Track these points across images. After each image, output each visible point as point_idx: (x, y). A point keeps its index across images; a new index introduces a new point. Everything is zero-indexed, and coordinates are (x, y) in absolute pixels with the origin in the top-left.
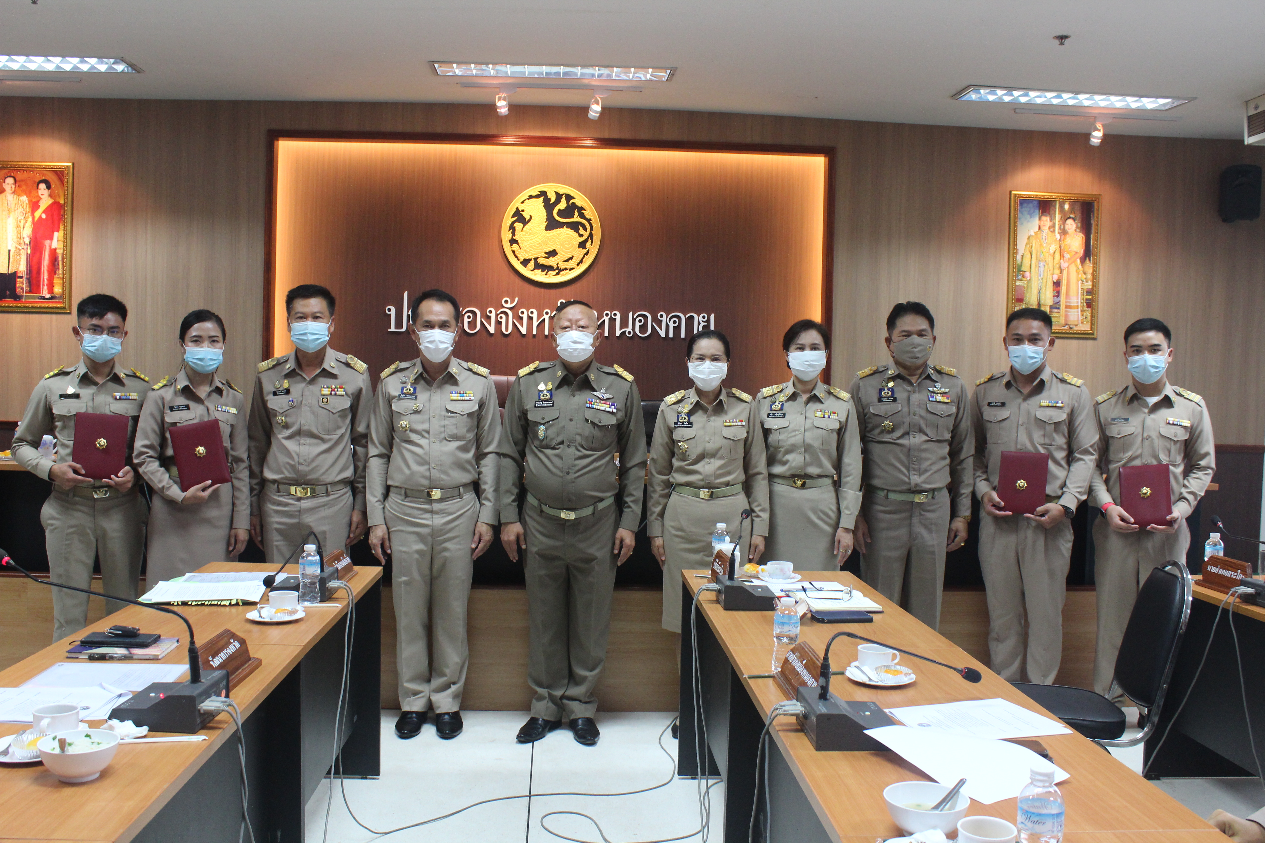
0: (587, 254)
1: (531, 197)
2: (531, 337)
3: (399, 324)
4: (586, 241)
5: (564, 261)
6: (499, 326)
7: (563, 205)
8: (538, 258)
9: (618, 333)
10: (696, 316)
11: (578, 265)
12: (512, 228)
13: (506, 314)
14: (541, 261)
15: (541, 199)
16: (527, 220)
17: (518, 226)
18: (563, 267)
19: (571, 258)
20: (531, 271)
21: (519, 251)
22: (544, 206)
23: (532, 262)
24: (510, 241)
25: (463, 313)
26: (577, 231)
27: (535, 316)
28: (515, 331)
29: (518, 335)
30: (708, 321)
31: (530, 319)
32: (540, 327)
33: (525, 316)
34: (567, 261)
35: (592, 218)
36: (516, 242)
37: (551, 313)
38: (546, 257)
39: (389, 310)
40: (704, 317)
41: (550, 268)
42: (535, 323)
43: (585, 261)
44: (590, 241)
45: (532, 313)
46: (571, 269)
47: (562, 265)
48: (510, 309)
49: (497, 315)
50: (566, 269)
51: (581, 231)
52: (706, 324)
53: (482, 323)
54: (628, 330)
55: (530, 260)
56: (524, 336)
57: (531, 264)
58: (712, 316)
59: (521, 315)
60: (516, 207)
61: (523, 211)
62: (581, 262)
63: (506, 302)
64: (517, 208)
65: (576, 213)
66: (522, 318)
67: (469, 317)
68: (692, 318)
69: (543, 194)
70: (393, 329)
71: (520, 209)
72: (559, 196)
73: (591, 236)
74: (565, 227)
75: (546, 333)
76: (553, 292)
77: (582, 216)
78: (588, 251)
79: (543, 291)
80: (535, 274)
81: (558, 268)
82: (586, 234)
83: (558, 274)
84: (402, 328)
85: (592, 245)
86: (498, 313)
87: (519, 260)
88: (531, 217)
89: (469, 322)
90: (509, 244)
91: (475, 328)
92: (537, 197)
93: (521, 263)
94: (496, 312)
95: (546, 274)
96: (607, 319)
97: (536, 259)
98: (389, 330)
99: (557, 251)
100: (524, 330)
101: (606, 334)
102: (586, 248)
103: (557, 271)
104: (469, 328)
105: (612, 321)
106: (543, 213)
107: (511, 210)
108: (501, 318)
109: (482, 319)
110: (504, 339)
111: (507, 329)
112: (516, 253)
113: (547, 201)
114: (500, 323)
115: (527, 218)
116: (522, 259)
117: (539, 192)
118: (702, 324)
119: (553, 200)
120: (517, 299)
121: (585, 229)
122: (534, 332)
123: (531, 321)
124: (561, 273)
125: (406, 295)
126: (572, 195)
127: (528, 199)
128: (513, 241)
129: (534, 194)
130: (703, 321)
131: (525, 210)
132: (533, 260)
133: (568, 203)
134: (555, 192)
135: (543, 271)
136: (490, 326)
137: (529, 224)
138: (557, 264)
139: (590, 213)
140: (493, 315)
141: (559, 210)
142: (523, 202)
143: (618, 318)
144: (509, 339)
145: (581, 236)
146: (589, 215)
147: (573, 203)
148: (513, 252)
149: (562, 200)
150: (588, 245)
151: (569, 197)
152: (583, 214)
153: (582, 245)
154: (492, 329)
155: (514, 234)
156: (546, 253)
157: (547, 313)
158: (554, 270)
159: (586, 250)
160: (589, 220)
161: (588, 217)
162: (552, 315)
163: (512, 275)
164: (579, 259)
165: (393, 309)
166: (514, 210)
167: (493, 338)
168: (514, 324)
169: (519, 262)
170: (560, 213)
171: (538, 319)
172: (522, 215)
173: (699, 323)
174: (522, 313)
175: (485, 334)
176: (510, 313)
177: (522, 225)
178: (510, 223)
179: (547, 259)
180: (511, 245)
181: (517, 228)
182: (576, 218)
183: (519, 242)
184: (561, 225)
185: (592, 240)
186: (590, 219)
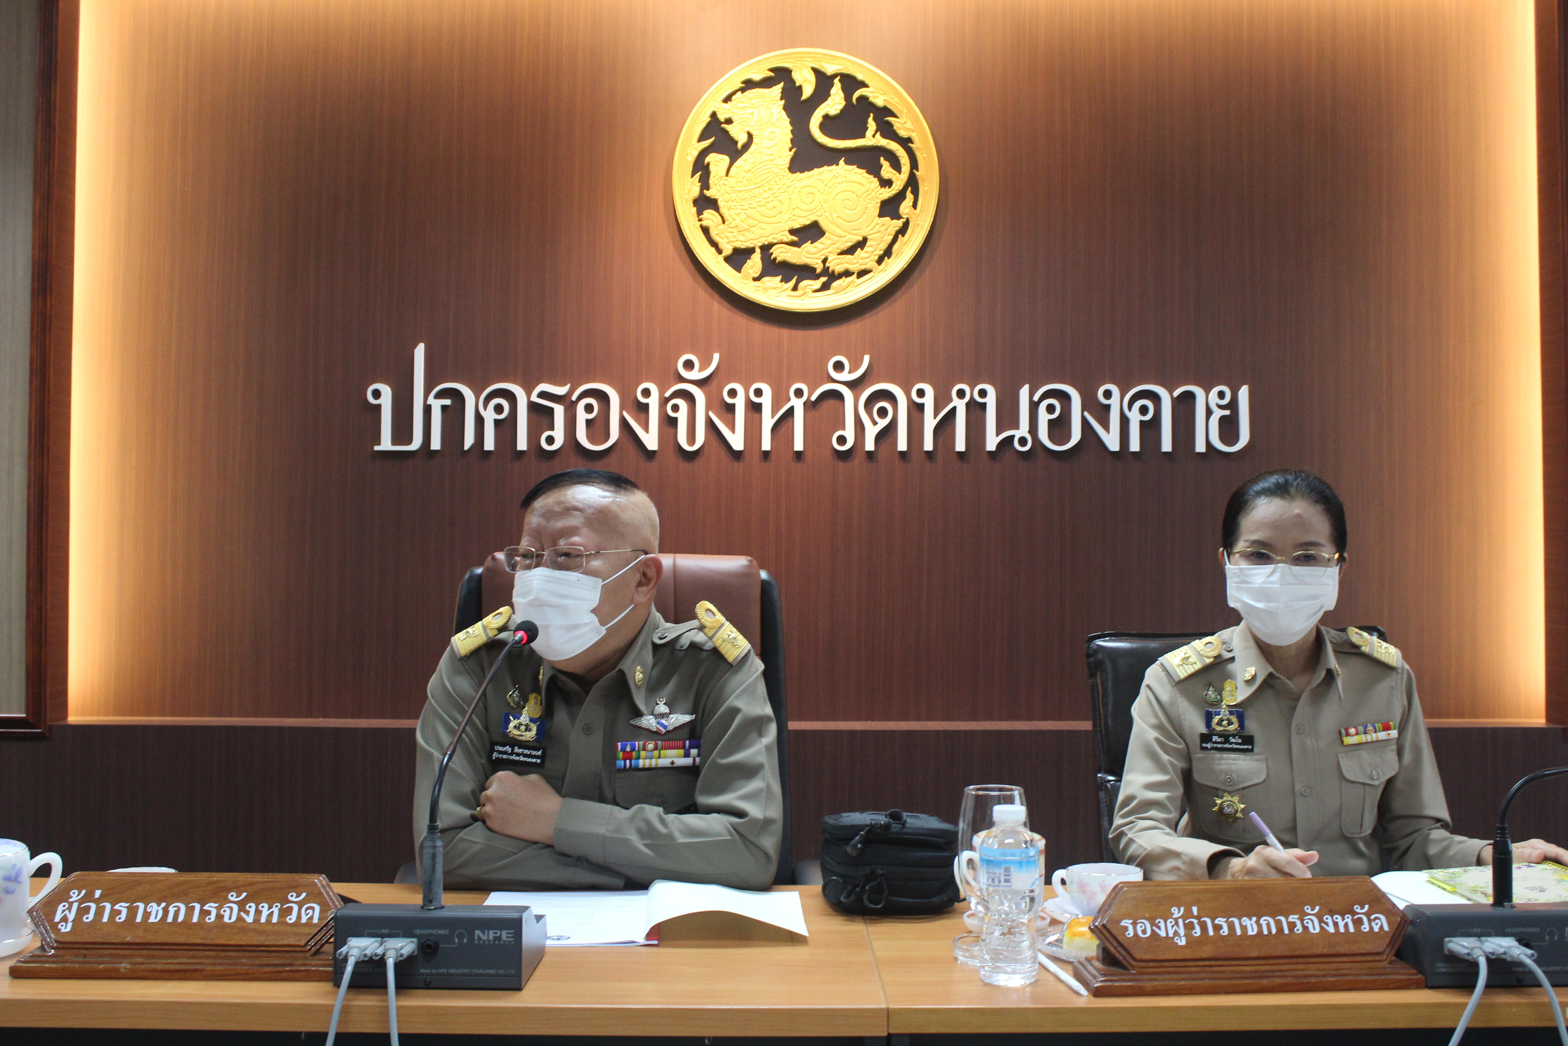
0: (903, 231)
1: (749, 85)
2: (756, 457)
3: (402, 432)
4: (900, 197)
5: (843, 253)
6: (672, 430)
7: (835, 103)
8: (771, 245)
9: (992, 442)
10: (1199, 392)
11: (880, 261)
12: (701, 168)
13: (690, 398)
14: (781, 253)
15: (778, 89)
16: (740, 145)
17: (717, 162)
18: (839, 269)
19: (862, 244)
20: (755, 279)
21: (722, 226)
22: (785, 108)
23: (757, 257)
24: (696, 202)
25: (574, 398)
26: (874, 170)
27: (766, 401)
28: (715, 442)
29: (723, 453)
30: (1233, 405)
31: (755, 408)
32: (783, 429)
33: (740, 403)
34: (851, 251)
35: (914, 136)
36: (713, 204)
37: (811, 393)
38: (792, 244)
39: (377, 394)
40: (1221, 395)
41: (805, 272)
42: (768, 421)
43: (900, 253)
44: (910, 196)
45: (759, 393)
46: (862, 273)
47: (837, 264)
48: (700, 383)
49: (664, 401)
50: (847, 273)
51: (887, 171)
52: (1227, 412)
53: (624, 423)
54: (1018, 434)
55: (751, 251)
56: (737, 455)
57: (755, 264)
58: (1244, 393)
59: (729, 400)
60: (709, 113)
61: (729, 121)
62: (888, 252)
63: (689, 365)
64: (714, 115)
65: (872, 125)
66: (731, 408)
67: (589, 408)
68: (1189, 397)
69: (781, 75)
70: (386, 444)
71: (722, 117)
72: (824, 81)
73: (912, 183)
74: (842, 162)
75: (799, 446)
76: (814, 336)
77: (887, 131)
78: (906, 224)
79: (785, 333)
80: (766, 289)
81: (826, 271)
82: (899, 180)
83: (825, 287)
84: (409, 440)
85: (915, 206)
86: (667, 394)
87: (720, 252)
88: (750, 136)
89: (589, 422)
90: (694, 210)
91: (607, 437)
92: (766, 83)
93: (727, 259)
94: (662, 392)
95: (795, 288)
96: (960, 405)
97: (766, 249)
98: (376, 448)
99: (824, 224)
100: (737, 441)
101: (960, 445)
102: (899, 217)
103: (823, 279)
104: (591, 438)
105: (976, 409)
106: (784, 127)
107: (698, 120)
108: (676, 408)
109: (625, 414)
110: (684, 465)
111: (691, 439)
112: (713, 233)
113: (791, 93)
114: (673, 422)
115: (742, 140)
116: (728, 250)
117: (771, 70)
118: (1218, 414)
119: (808, 91)
120: (716, 357)
121: (896, 165)
122: (766, 445)
123: (757, 415)
124: (835, 284)
125: (420, 352)
126: (860, 77)
127: (743, 90)
128: (704, 203)
129: (757, 77)
130: (1221, 407)
131: (734, 118)
132: (758, 250)
133: (848, 97)
134: (816, 71)
135: (786, 280)
136: (647, 430)
137: (745, 156)
138: (825, 261)
139: (909, 125)
140: (653, 402)
141: (826, 117)
142: (727, 99)
143: (991, 401)
144: (698, 463)
145: (886, 183)
146: (906, 129)
147: (863, 99)
148: (706, 230)
149: (833, 91)
150: (905, 207)
151: (850, 83)
152: (890, 125)
153: (889, 208)
154: (651, 440)
155: (705, 183)
156: (792, 232)
157: (799, 393)
158: (817, 277)
159: (899, 223)
160: (905, 142)
161: (903, 133)
162: (813, 398)
163: (703, 293)
164: (884, 246)
165: (386, 391)
166: (706, 119)
167: (654, 464)
168: (710, 424)
169: (721, 258)
170: (829, 125)
171: (775, 407)
172: (726, 132)
173: (1209, 413)
174: (733, 393)
175: (632, 451)
176: (699, 395)
177: (726, 159)
178: (695, 153)
179: (795, 249)
180: (700, 213)
181: (712, 168)
182: (872, 138)
183: (720, 203)
184: (831, 157)
185: (916, 193)
186: (909, 140)
